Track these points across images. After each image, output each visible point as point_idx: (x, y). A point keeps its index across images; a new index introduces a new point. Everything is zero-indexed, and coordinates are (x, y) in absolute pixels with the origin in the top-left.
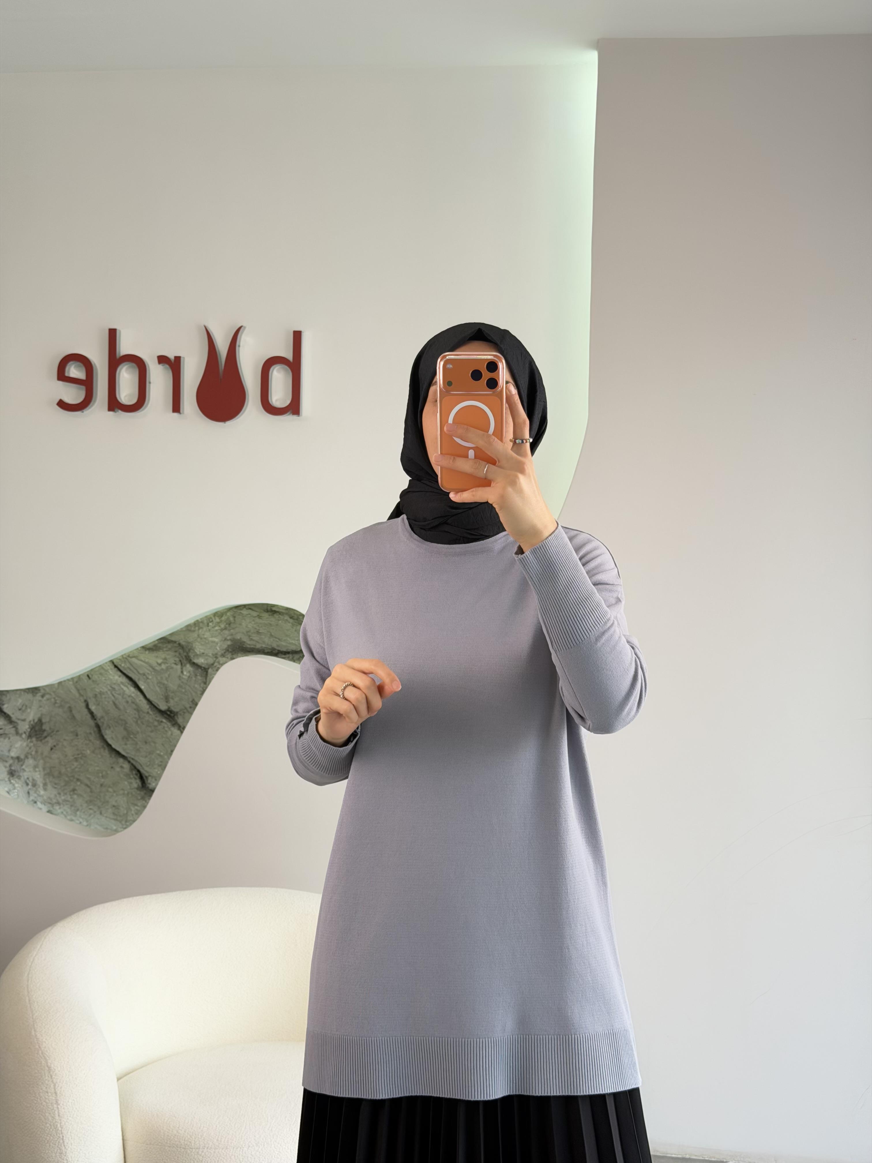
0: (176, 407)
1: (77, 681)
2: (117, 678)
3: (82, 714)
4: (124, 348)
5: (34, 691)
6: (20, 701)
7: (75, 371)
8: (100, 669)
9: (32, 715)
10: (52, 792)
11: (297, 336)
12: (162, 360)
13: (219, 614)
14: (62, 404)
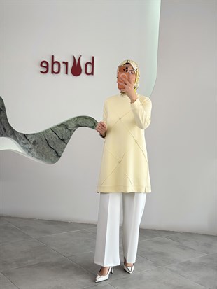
0: (67, 73)
1: (43, 132)
2: (52, 132)
3: (44, 139)
4: (55, 60)
5: (34, 134)
6: (31, 136)
7: (44, 65)
8: (48, 130)
9: (33, 140)
10: (38, 156)
11: (93, 57)
12: (64, 62)
13: (74, 119)
14: (41, 72)
